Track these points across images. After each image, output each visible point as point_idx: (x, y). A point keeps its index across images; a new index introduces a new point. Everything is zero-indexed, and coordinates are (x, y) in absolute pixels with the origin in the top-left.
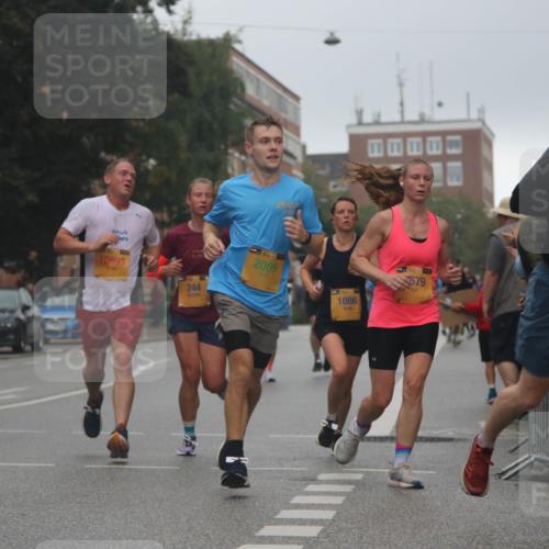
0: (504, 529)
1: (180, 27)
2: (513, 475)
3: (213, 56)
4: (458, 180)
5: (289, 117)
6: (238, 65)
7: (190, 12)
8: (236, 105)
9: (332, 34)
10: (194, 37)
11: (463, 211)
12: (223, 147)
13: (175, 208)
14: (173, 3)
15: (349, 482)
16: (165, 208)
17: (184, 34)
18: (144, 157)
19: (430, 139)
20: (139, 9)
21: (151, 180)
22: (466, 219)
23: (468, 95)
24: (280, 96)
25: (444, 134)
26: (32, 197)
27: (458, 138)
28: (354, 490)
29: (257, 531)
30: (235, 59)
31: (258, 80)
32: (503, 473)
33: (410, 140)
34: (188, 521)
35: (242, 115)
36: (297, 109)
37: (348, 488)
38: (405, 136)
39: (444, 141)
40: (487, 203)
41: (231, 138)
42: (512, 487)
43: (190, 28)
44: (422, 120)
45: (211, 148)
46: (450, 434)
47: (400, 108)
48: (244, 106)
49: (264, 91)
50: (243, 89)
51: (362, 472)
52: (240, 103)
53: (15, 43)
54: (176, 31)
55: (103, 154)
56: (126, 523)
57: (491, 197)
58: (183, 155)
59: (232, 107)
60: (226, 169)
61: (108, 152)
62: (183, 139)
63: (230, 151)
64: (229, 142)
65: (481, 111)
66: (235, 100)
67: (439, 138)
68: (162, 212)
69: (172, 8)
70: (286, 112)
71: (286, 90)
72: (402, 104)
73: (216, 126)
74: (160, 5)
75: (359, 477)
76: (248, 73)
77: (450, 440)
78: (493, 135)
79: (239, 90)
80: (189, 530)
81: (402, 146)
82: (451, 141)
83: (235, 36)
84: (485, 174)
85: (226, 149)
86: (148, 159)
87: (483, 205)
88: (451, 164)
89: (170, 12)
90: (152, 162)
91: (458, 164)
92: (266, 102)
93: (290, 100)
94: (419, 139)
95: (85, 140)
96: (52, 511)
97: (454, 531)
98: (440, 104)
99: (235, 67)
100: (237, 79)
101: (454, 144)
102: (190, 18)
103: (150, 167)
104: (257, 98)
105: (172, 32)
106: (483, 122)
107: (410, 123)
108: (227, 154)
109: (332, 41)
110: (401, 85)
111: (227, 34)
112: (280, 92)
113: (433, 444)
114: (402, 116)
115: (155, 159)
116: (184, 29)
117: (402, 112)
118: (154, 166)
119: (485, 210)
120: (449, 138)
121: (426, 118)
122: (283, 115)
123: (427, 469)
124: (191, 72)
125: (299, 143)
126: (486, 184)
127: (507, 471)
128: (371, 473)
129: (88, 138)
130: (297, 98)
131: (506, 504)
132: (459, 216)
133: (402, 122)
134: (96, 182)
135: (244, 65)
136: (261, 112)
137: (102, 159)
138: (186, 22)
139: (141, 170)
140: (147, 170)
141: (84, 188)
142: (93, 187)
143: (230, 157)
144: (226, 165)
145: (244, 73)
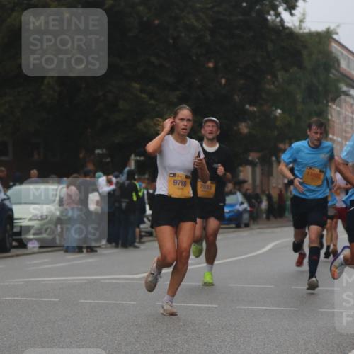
1: (297, 24)
3: (319, 43)
6: (336, 49)
7: (304, 15)
8: (334, 74)
10: (307, 31)
12: (325, 102)
14: (294, 9)
17: (300, 28)
18: (274, 108)
20: (272, 13)
21: (278, 123)
29: (350, 351)
30: (334, 44)
31: (349, 58)
34: (305, 344)
35: (338, 81)
41: (330, 96)
43: (304, 25)
45: (317, 102)
48: (339, 75)
49: (352, 65)
50: (339, 64)
52: (336, 73)
53: (192, 35)
54: (295, 27)
55: (247, 107)
56: (265, 344)
58: (299, 107)
59: (331, 75)
60: (327, 116)
61: (250, 105)
62: (299, 97)
63: (330, 104)
64: (329, 99)
66: (334, 71)
68: (285, 144)
69: (293, 12)
73: (321, 88)
74: (285, 10)
76: (342, 54)
79: (336, 65)
83: (334, 30)
85: (327, 102)
86: (276, 109)
89: (292, 14)
90: (279, 111)
95: (236, 97)
96: (217, 335)
99: (334, 50)
100: (335, 57)
102: (304, 18)
103: (278, 115)
104: (348, 70)
105: (293, 27)
108: (327, 106)
111: (328, 29)
115: (281, 109)
116: (300, 25)
118: (280, 114)
124: (305, 53)
129: (238, 96)
134: (243, 124)
135: (339, 48)
136: (349, 78)
137: (247, 110)
138: (301, 21)
139: (272, 116)
140: (276, 117)
141: (235, 128)
142: (240, 127)
143: (329, 108)
144: (327, 113)
145: (339, 54)
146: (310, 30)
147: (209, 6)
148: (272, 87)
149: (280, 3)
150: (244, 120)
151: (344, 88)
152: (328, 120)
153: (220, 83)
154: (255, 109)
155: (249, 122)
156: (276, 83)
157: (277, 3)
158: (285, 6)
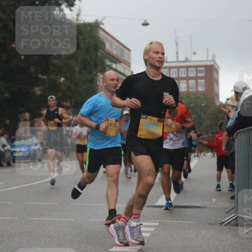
0: (223, 248)
1: (75, 17)
2: (227, 224)
3: (91, 31)
4: (203, 88)
5: (126, 59)
6: (103, 35)
7: (79, 10)
8: (101, 53)
9: (145, 21)
10: (82, 22)
11: (205, 102)
12: (95, 72)
13: (73, 100)
14: (73, 6)
15: (152, 226)
16: (68, 100)
17: (77, 20)
18: (59, 77)
19: (190, 69)
21: (62, 87)
22: (207, 106)
23: (207, 49)
24: (121, 49)
25: (196, 67)
26: (7, 95)
27: (203, 69)
28: (155, 230)
29: (110, 249)
30: (101, 32)
31: (111, 42)
32: (223, 223)
33: (181, 69)
34: (78, 244)
35: (104, 58)
36: (129, 55)
37: (152, 229)
38: (179, 68)
39: (196, 70)
40: (216, 99)
41: (99, 68)
42: (227, 229)
43: (80, 18)
44: (187, 61)
45: (90, 73)
46: (199, 204)
47: (176, 55)
48: (105, 53)
49: (114, 47)
50: (104, 46)
51: (159, 222)
52: (103, 52)
54: (74, 19)
55: (40, 76)
56: (50, 245)
57: (218, 96)
58: (77, 76)
59: (99, 54)
60: (97, 83)
61: (42, 75)
62: (77, 69)
63: (98, 74)
64: (98, 70)
65: (214, 56)
66: (101, 51)
67: (194, 69)
68: (67, 102)
69: (72, 8)
70: (124, 56)
71: (124, 46)
72: (177, 53)
73: (92, 63)
74: (66, 7)
75: (157, 224)
76: (107, 38)
77: (199, 207)
78: (219, 67)
79: (103, 46)
80: (79, 248)
81: (177, 72)
82: (199, 70)
83: (101, 21)
84: (215, 85)
85: (97, 73)
86: (60, 78)
87: (214, 100)
88: (199, 81)
89: (71, 10)
90: (63, 79)
91: (203, 81)
92: (115, 52)
93: (126, 51)
94: (185, 69)
95: (32, 69)
96: (16, 239)
97: (200, 249)
98: (195, 53)
99: (101, 36)
100: (101, 41)
101: (201, 72)
102: (80, 13)
103: (62, 81)
104: (111, 50)
105: (72, 19)
106: (214, 61)
107: (181, 62)
108: (97, 75)
109: (145, 24)
110: (177, 44)
111: (97, 21)
112: (121, 47)
113: (191, 209)
114: (177, 59)
115: (64, 77)
116: (77, 18)
117: (177, 57)
119: (215, 102)
120: (199, 69)
121: (188, 60)
122: (123, 58)
123: (188, 221)
125: (130, 71)
126: (216, 90)
127: (225, 222)
128: (163, 222)
129: (34, 68)
130: (129, 50)
131: (224, 237)
132: (203, 105)
133: (177, 61)
134: (37, 88)
135: (105, 35)
136: (113, 56)
137: (40, 78)
138: (78, 15)
139: (58, 82)
140: (60, 83)
141: (31, 91)
142: (35, 90)
143: (98, 77)
144: (97, 81)
145: (105, 39)
146: (84, 21)
147: (12, 3)
148: (58, 62)
149: (63, 2)
150: (38, 85)
151: (109, 63)
152: (97, 85)
153: (21, 59)
154: (46, 77)
155: (41, 87)
156: (60, 59)
157: (61, 2)
158: (66, 4)
